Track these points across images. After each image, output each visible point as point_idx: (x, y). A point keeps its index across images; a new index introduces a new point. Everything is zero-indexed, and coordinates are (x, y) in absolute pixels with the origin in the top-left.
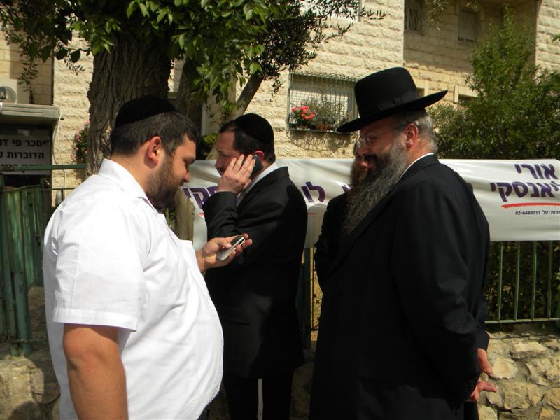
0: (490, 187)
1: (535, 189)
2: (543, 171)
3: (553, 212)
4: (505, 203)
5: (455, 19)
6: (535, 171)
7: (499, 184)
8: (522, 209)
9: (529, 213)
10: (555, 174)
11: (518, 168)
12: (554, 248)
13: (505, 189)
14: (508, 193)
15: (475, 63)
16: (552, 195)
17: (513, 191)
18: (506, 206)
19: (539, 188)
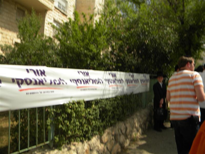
0: (11, 80)
1: (36, 81)
2: (40, 72)
3: (44, 92)
4: (20, 89)
5: (15, 11)
6: (36, 72)
7: (17, 79)
8: (30, 91)
9: (33, 93)
10: (45, 74)
11: (28, 71)
12: (45, 109)
13: (20, 81)
14: (22, 83)
15: (19, 27)
16: (43, 84)
17: (24, 82)
18: (21, 90)
19: (38, 81)
